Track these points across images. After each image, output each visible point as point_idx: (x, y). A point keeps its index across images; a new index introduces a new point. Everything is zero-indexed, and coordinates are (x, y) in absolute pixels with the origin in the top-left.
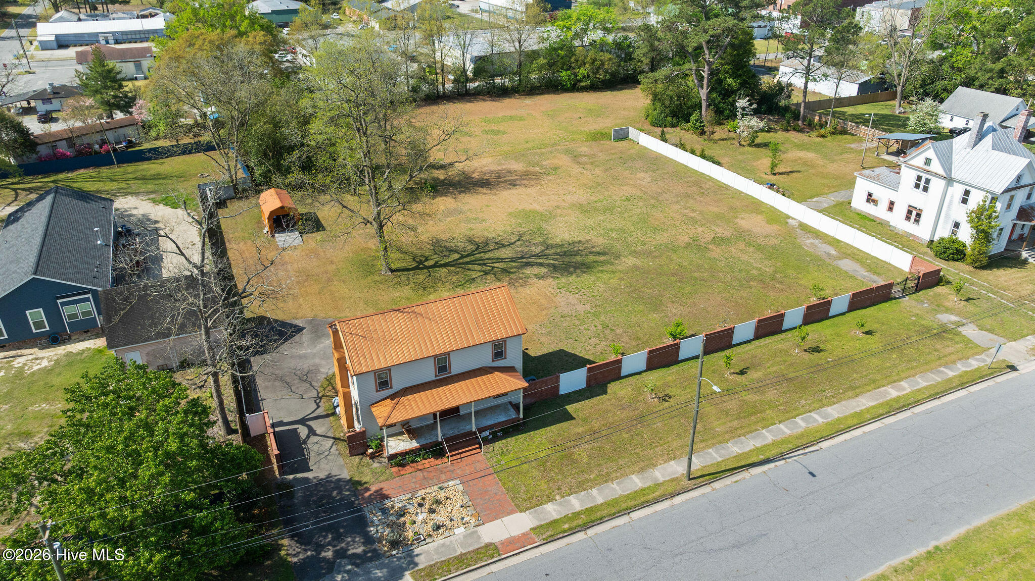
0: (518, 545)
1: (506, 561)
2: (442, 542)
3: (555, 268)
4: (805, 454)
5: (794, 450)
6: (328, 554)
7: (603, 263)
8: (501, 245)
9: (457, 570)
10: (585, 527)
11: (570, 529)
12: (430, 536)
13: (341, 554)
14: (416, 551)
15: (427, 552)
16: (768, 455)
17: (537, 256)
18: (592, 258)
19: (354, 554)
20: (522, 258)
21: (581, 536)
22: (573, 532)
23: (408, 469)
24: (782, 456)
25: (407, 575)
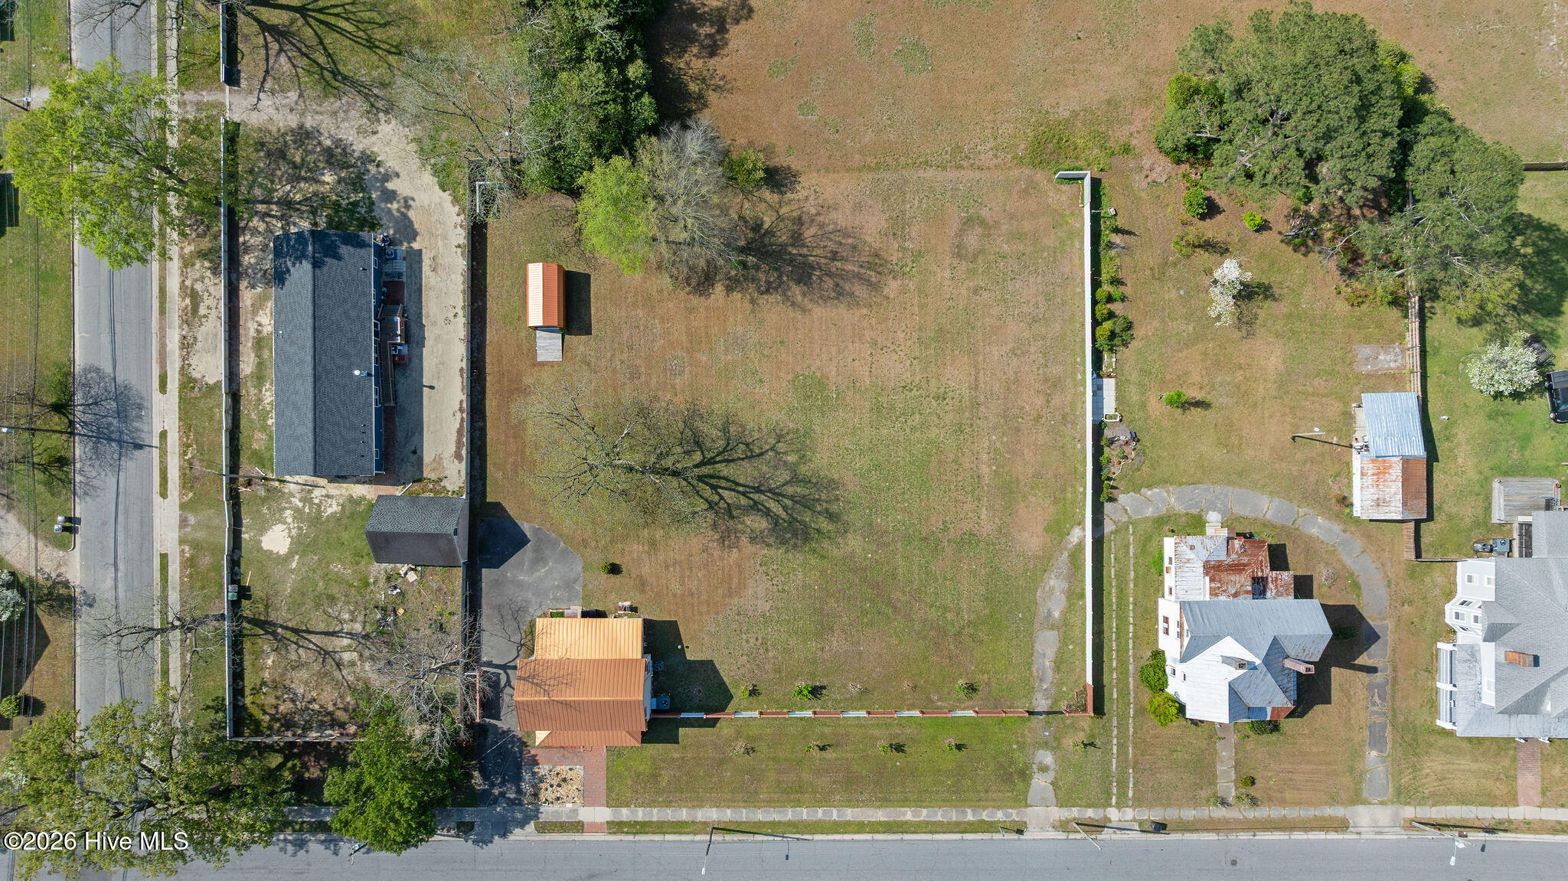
0: (595, 828)
1: (585, 836)
2: (558, 809)
3: (776, 523)
4: (799, 839)
5: (794, 832)
9: (556, 829)
10: (636, 833)
11: (627, 830)
12: (553, 803)
13: (502, 794)
14: (542, 810)
15: (547, 813)
16: (774, 829)
19: (509, 798)
21: (632, 837)
22: (628, 833)
24: (783, 834)
25: (532, 823)
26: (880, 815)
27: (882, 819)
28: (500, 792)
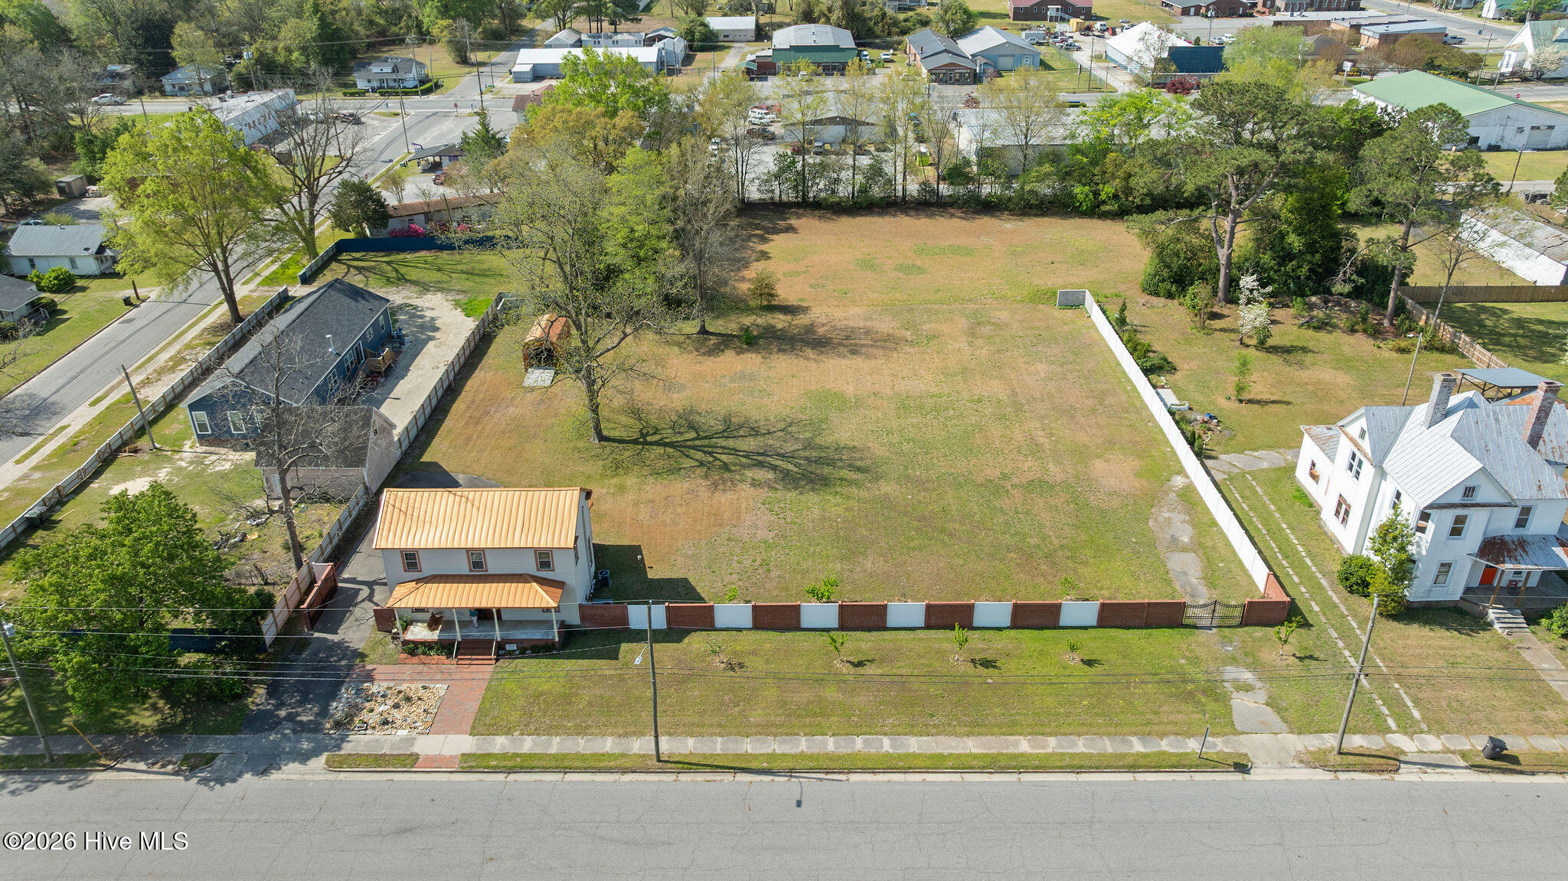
0: (437, 764)
1: (413, 775)
2: (378, 737)
3: (786, 475)
4: (821, 780)
5: (811, 770)
6: (283, 713)
7: (851, 483)
8: (755, 432)
9: (367, 766)
10: (510, 770)
11: (496, 767)
12: (374, 728)
13: (290, 718)
14: (351, 738)
15: (358, 741)
16: (774, 765)
17: (782, 456)
18: (845, 473)
19: (301, 721)
20: (762, 454)
21: (501, 777)
22: (495, 770)
23: (415, 659)
24: (791, 772)
25: (325, 755)
26: (973, 746)
27: (974, 751)
28: (289, 714)
